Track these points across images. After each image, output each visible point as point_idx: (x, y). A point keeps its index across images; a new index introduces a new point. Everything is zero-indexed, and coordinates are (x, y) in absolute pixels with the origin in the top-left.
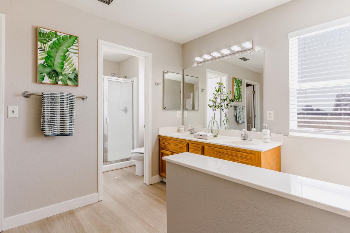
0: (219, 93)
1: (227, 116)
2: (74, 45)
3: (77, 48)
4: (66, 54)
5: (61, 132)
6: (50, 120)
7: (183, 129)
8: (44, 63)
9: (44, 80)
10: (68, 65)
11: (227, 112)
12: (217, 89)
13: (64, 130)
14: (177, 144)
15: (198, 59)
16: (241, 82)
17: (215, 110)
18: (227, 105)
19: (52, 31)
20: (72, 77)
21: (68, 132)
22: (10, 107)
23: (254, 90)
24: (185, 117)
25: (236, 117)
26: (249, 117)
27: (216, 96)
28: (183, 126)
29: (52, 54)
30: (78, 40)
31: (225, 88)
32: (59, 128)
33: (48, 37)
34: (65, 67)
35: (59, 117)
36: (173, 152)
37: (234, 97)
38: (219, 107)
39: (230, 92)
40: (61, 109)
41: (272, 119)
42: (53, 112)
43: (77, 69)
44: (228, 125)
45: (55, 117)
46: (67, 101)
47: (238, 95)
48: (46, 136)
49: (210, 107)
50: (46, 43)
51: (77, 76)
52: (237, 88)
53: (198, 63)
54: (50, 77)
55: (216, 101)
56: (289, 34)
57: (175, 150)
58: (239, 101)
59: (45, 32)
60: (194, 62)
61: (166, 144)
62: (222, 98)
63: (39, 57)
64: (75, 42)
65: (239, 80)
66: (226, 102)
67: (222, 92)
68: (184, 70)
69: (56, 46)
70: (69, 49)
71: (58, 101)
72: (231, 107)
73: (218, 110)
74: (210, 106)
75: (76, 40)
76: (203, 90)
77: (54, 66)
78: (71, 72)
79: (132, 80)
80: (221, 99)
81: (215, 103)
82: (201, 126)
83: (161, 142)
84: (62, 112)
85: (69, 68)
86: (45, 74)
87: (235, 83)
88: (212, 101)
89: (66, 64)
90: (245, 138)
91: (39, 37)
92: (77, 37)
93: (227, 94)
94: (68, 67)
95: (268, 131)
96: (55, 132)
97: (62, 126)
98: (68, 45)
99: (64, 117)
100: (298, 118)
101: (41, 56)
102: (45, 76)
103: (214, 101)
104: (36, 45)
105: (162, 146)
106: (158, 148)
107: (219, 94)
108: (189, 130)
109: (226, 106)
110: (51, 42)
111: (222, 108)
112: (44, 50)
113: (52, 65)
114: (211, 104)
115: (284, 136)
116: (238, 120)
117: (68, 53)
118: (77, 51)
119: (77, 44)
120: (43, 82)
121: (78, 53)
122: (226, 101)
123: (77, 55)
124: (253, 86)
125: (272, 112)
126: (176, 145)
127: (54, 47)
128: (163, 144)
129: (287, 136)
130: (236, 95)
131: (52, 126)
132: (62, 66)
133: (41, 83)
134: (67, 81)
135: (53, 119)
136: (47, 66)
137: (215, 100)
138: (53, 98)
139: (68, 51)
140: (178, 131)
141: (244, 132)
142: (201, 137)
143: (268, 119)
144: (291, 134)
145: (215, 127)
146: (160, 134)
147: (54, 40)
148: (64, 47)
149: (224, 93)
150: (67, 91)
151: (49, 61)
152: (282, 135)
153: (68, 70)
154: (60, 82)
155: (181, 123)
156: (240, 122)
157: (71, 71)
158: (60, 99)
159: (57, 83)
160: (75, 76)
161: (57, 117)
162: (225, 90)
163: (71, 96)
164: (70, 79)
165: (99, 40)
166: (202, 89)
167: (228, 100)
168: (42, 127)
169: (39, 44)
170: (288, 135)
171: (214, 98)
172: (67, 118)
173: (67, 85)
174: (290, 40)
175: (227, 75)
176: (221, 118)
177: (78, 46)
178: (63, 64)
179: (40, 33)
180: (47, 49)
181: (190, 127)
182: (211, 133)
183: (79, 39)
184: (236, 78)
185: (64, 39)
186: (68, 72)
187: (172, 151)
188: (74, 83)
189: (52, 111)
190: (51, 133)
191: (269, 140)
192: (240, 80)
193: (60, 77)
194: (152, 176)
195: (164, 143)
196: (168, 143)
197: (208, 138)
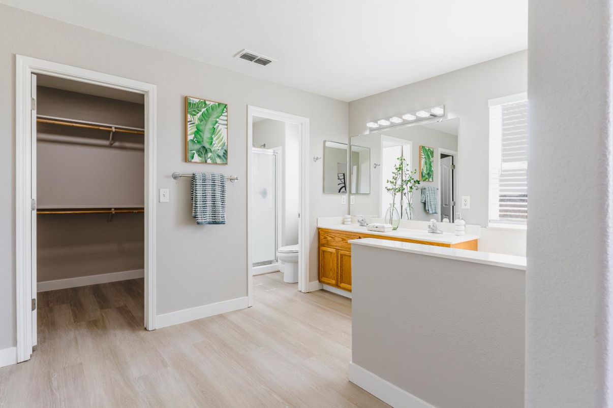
0: (400, 172)
1: (411, 203)
2: (223, 114)
3: (226, 118)
4: (215, 127)
5: (213, 220)
6: (202, 205)
7: (350, 220)
8: (194, 138)
9: (194, 158)
10: (216, 140)
11: (411, 198)
12: (398, 166)
13: (216, 218)
14: (344, 238)
15: (371, 125)
16: (432, 153)
17: (395, 194)
18: (411, 188)
19: (201, 100)
20: (221, 154)
21: (221, 220)
22: (161, 190)
23: (453, 164)
24: (351, 203)
25: (425, 204)
26: (445, 205)
27: (396, 176)
28: (350, 216)
29: (201, 128)
30: (227, 109)
31: (408, 165)
32: (211, 215)
33: (198, 107)
34: (213, 143)
35: (211, 202)
36: (338, 249)
37: (422, 174)
38: (399, 191)
39: (416, 170)
40: (212, 193)
41: (468, 207)
42: (204, 196)
43: (226, 144)
44: (412, 215)
45: (206, 203)
46: (218, 183)
47: (428, 172)
48: (198, 223)
49: (389, 190)
50: (195, 115)
51: (226, 153)
52: (426, 162)
53: (372, 130)
54: (199, 155)
55: (396, 183)
56: (489, 101)
57: (341, 247)
58: (429, 181)
59: (195, 102)
60: (365, 128)
61: (329, 239)
62: (404, 179)
63: (189, 132)
64: (224, 111)
65: (429, 150)
66: (409, 185)
67: (403, 170)
68: (351, 138)
69: (205, 117)
70: (218, 120)
71: (209, 183)
72: (417, 189)
73: (399, 194)
74: (387, 189)
75: (225, 109)
76: (376, 166)
77: (203, 141)
78: (220, 148)
79: (274, 151)
80: (402, 181)
81: (395, 185)
82: (374, 216)
83: (321, 236)
84: (214, 196)
85: (219, 143)
86: (195, 152)
87: (423, 154)
88: (390, 182)
89: (214, 139)
90: (433, 231)
91: (189, 108)
92: (226, 105)
93: (410, 173)
94: (217, 142)
95: (463, 222)
96: (207, 220)
97: (214, 212)
98: (217, 115)
99: (215, 203)
100: (501, 206)
101: (191, 130)
102: (194, 154)
103: (393, 183)
104: (186, 118)
105: (323, 241)
106: (316, 245)
107: (399, 174)
108: (359, 222)
109: (409, 189)
110: (200, 113)
111: (404, 191)
112: (194, 123)
113: (201, 140)
114: (390, 186)
115: (482, 227)
116: (427, 208)
117: (217, 124)
118: (226, 122)
119: (226, 114)
120: (193, 161)
121: (227, 125)
122: (409, 183)
123: (226, 127)
124: (451, 157)
125: (468, 198)
126: (343, 240)
127: (203, 119)
128: (324, 238)
129: (485, 227)
130: (425, 171)
131: (204, 212)
132: (211, 140)
133: (191, 161)
134: (216, 158)
135: (205, 204)
136: (196, 142)
137: (395, 181)
138: (204, 180)
139: (217, 122)
140: (343, 223)
141: (432, 223)
142: (377, 229)
143: (463, 207)
144: (490, 225)
145: (395, 217)
146: (320, 226)
147: (203, 110)
148: (212, 119)
149: (407, 172)
150: (218, 170)
151: (199, 136)
152: (480, 226)
153: (217, 146)
154: (209, 161)
155: (347, 212)
156: (431, 212)
157: (220, 146)
158: (211, 181)
159: (206, 162)
160: (224, 153)
161: (208, 202)
162: (409, 168)
163: (222, 177)
164: (219, 156)
165: (248, 106)
166: (375, 164)
167: (412, 181)
168: (194, 214)
169: (189, 116)
170: (487, 227)
171: (393, 178)
172: (219, 203)
173: (216, 163)
174: (490, 109)
175: (411, 142)
176: (402, 206)
177: (227, 116)
178: (212, 139)
179: (190, 103)
180: (197, 122)
181: (360, 217)
182: (389, 224)
183: (228, 107)
184: (424, 147)
185: (212, 108)
186: (217, 148)
187: (336, 248)
188: (223, 160)
189: (204, 194)
190: (203, 221)
191: (463, 233)
192: (431, 149)
193: (210, 155)
194: (310, 282)
195: (327, 238)
196: (332, 238)
197: (386, 230)
